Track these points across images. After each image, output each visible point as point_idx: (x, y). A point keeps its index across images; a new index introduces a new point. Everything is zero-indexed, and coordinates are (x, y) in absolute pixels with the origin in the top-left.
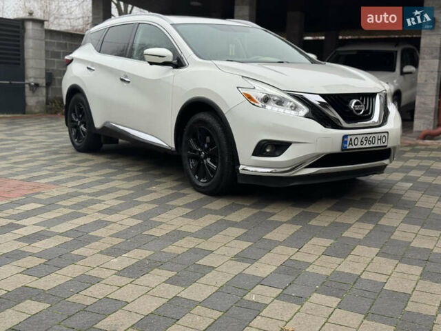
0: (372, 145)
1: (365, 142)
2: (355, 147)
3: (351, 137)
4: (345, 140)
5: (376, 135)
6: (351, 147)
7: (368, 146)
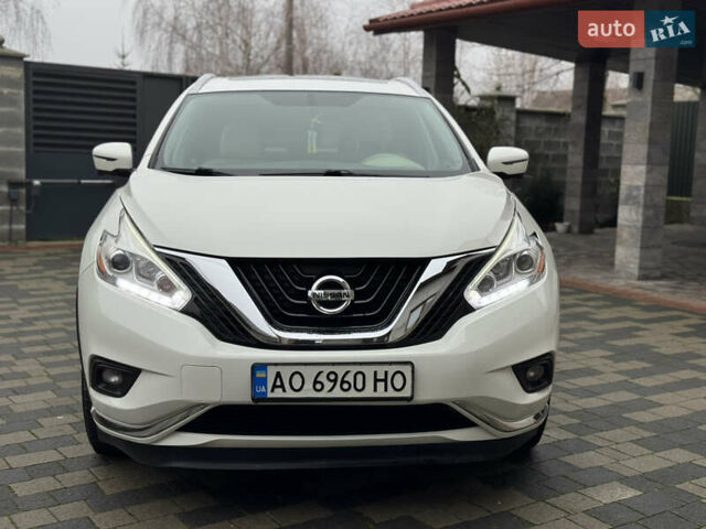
0: (352, 394)
1: (328, 385)
2: (290, 394)
3: (279, 369)
4: (260, 374)
5: (369, 371)
6: (278, 393)
7: (338, 393)
